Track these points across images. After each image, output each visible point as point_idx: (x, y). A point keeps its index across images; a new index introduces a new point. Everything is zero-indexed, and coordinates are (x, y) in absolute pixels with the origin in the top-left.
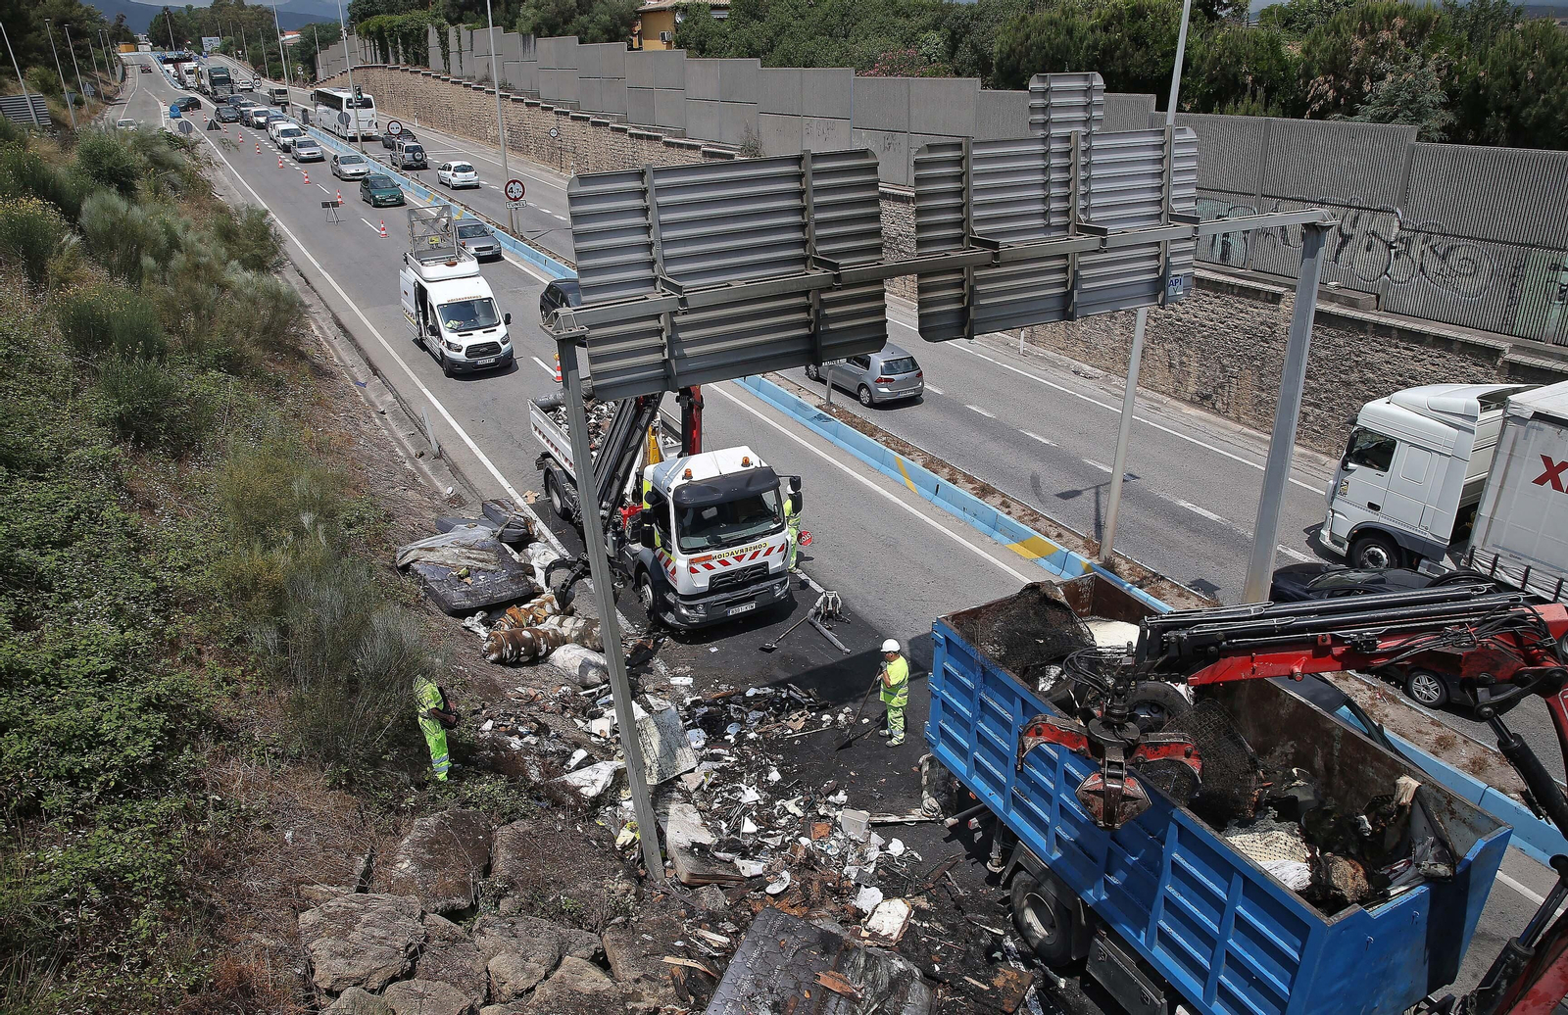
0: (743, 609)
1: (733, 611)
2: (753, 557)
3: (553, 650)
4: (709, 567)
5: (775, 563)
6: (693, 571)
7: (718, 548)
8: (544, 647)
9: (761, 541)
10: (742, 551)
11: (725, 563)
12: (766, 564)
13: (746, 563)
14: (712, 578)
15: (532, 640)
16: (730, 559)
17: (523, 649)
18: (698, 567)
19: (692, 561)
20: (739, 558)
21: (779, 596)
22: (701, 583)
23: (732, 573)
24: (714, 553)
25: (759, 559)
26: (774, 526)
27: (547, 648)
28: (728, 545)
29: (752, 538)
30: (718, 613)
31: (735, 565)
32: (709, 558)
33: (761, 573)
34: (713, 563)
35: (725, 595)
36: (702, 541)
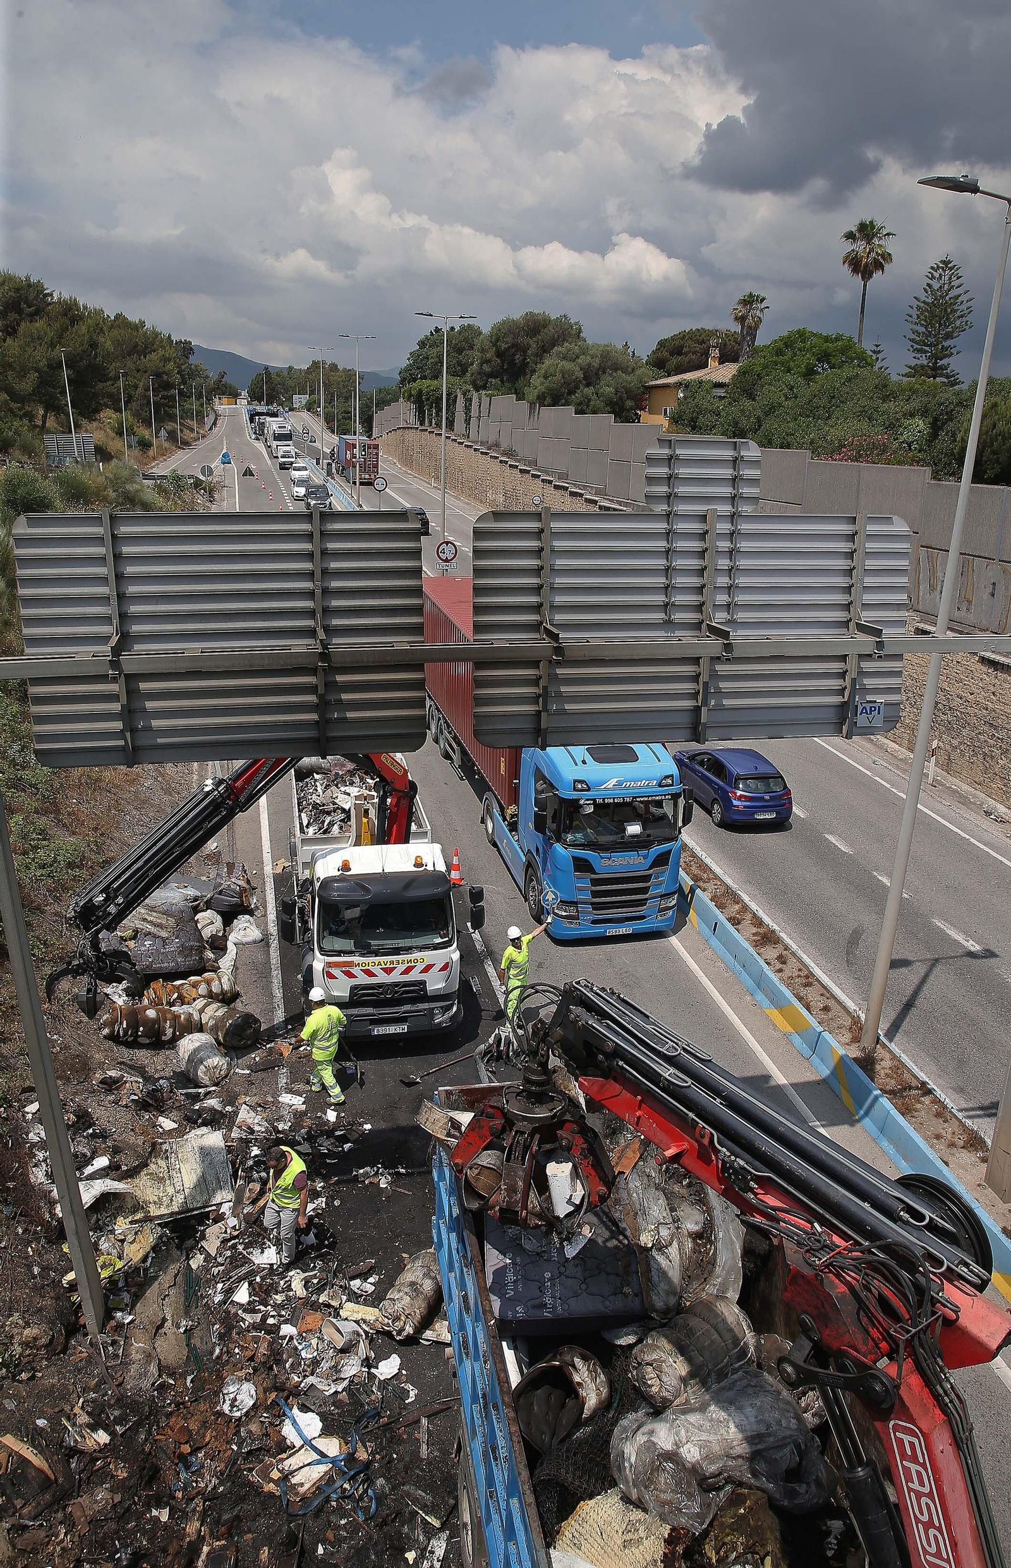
0: (392, 1029)
1: (379, 1030)
2: (407, 971)
3: (182, 1036)
4: (350, 975)
5: (436, 983)
6: (331, 976)
7: (362, 955)
8: (169, 1032)
9: (417, 955)
10: (392, 962)
11: (369, 973)
12: (423, 983)
13: (396, 977)
14: (353, 989)
15: (156, 1021)
16: (376, 970)
17: (141, 1029)
18: (335, 972)
19: (329, 964)
20: (388, 971)
21: (440, 1023)
22: (338, 990)
23: (380, 986)
24: (356, 959)
25: (414, 976)
26: (439, 940)
27: (174, 1033)
28: (377, 953)
29: (408, 950)
30: (359, 1029)
31: (382, 978)
32: (351, 964)
33: (416, 992)
34: (354, 971)
35: (370, 1010)
36: (349, 944)
